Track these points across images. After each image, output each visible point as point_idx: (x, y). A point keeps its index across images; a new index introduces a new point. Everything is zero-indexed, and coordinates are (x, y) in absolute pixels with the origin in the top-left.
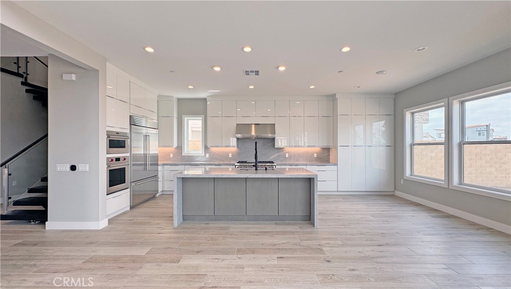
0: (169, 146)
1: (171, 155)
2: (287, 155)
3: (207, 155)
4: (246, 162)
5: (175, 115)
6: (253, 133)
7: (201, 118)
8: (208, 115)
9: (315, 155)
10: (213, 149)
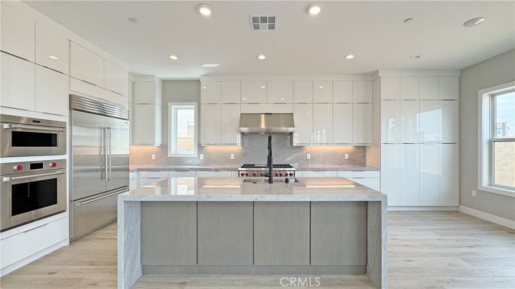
0: (148, 145)
1: (154, 157)
2: (309, 156)
3: (202, 157)
4: (253, 166)
5: (158, 101)
6: (263, 126)
7: (193, 106)
8: (202, 102)
9: (347, 156)
10: (210, 149)
